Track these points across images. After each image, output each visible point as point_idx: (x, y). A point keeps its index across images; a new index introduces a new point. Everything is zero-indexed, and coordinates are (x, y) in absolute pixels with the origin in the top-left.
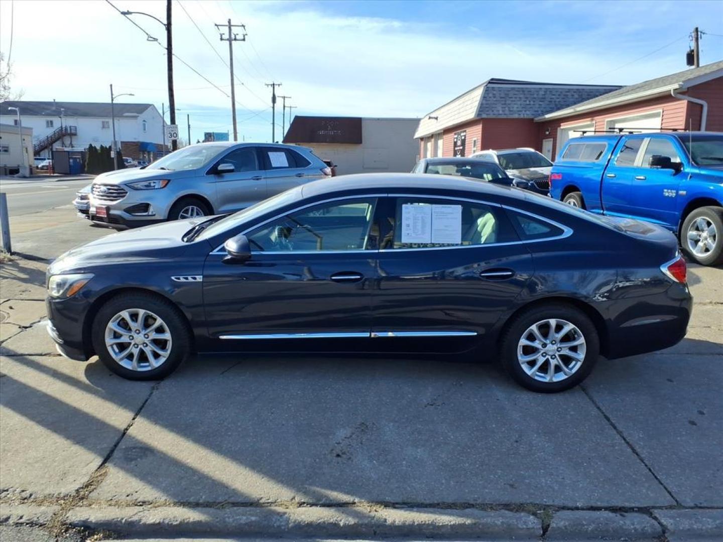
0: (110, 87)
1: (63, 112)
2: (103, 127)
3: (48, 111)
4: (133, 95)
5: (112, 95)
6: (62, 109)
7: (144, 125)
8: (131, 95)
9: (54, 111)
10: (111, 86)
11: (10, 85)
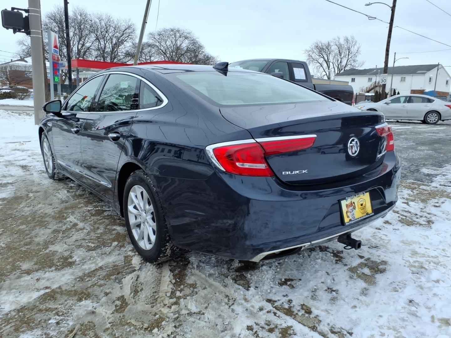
0: (394, 55)
1: (379, 73)
2: (401, 81)
3: (371, 73)
4: (408, 58)
5: (395, 59)
6: (379, 71)
8: (407, 58)
9: (375, 72)
11: (357, 59)
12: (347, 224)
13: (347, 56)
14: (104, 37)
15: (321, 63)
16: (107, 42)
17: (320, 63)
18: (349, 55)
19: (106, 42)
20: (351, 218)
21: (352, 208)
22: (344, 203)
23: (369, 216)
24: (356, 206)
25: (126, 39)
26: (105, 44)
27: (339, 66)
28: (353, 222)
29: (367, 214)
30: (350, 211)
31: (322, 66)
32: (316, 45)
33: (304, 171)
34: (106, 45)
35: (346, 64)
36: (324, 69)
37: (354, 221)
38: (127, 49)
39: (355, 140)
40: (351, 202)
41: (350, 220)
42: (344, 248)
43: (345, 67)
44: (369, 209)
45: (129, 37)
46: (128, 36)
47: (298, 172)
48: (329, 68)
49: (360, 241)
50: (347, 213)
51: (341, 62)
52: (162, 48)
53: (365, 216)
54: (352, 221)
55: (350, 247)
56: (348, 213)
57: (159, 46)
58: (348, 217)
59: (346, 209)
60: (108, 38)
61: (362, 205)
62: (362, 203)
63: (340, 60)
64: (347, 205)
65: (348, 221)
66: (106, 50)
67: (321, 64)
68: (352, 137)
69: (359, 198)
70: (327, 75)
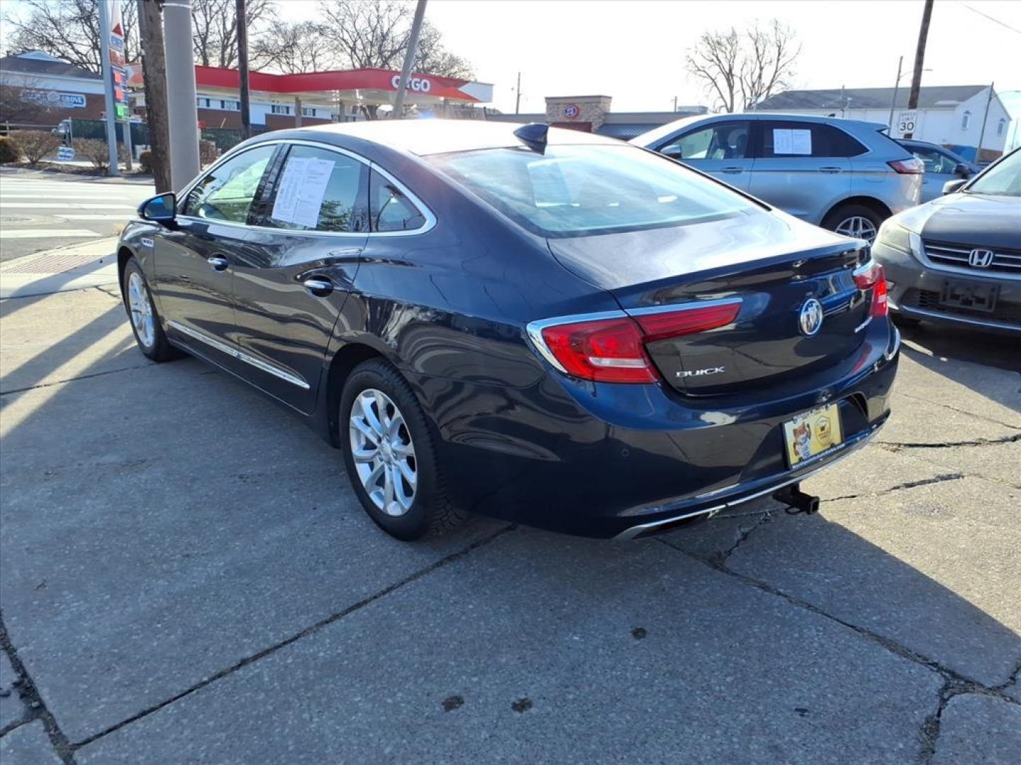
0: (899, 60)
1: (849, 104)
3: (831, 103)
5: (900, 72)
6: (849, 99)
7: (966, 118)
9: (839, 102)
10: (902, 58)
12: (794, 467)
13: (775, 62)
14: (205, 6)
15: (713, 77)
16: (211, 18)
17: (711, 78)
18: (778, 60)
19: (209, 20)
20: (801, 455)
21: (804, 436)
22: (789, 427)
23: (835, 449)
24: (813, 433)
25: (258, 11)
26: (208, 24)
27: (756, 85)
28: (805, 463)
29: (833, 446)
30: (801, 441)
31: (716, 85)
32: (705, 35)
33: (717, 370)
34: (210, 26)
35: (772, 81)
36: (720, 93)
37: (808, 461)
38: (261, 37)
39: (814, 305)
40: (804, 424)
41: (801, 460)
42: (787, 510)
43: (769, 88)
44: (836, 436)
45: (265, 6)
46: (262, 6)
47: (706, 371)
48: (731, 87)
49: (817, 498)
50: (794, 447)
51: (760, 77)
52: (346, 37)
53: (829, 449)
54: (804, 461)
55: (796, 510)
56: (797, 447)
57: (339, 31)
58: (797, 453)
59: (794, 439)
60: (215, 9)
61: (823, 429)
62: (823, 424)
63: (757, 71)
64: (795, 432)
65: (797, 461)
66: (210, 39)
67: (713, 80)
68: (810, 297)
69: (818, 416)
70: (726, 106)
